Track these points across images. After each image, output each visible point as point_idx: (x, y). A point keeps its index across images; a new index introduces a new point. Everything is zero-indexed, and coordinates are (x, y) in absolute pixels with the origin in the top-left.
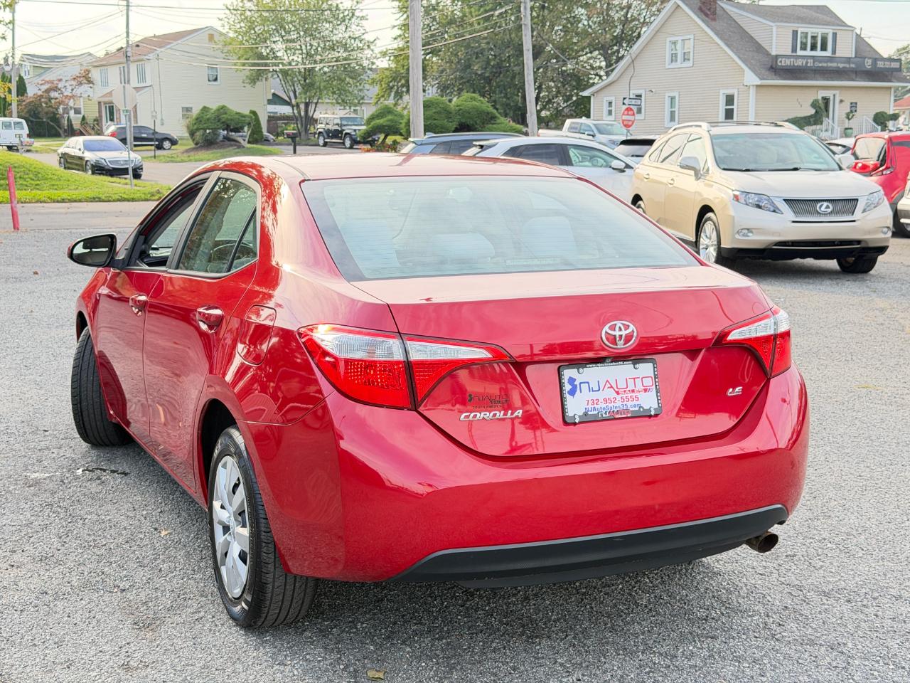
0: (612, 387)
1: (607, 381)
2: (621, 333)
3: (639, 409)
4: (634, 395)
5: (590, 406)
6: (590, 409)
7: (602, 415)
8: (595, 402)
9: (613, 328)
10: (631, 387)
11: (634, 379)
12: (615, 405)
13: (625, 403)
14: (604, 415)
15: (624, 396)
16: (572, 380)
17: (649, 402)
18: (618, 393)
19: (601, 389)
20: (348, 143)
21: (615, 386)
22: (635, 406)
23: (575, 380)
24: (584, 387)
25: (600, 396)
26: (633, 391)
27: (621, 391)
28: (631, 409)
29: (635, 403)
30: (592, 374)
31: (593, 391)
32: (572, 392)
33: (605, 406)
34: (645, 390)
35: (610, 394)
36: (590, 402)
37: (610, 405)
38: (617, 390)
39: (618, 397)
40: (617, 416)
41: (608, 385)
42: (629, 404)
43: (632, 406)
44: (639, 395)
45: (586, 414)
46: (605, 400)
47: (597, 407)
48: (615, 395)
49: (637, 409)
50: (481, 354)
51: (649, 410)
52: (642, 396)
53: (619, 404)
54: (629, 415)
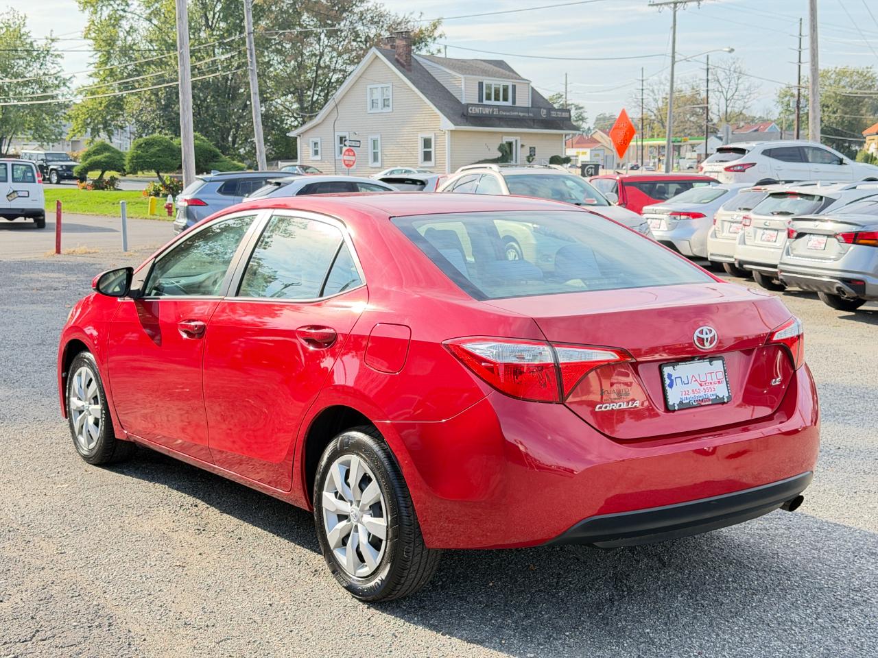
0: (696, 380)
1: (693, 376)
2: (707, 336)
4: (711, 386)
5: (684, 396)
6: (684, 398)
7: (692, 403)
8: (687, 393)
9: (701, 332)
10: (709, 380)
11: (711, 373)
12: (700, 395)
13: (707, 393)
14: (694, 403)
15: (705, 387)
16: (670, 376)
17: (722, 391)
18: (701, 385)
19: (690, 382)
20: (54, 178)
21: (698, 380)
22: (713, 395)
24: (678, 381)
25: (689, 387)
26: (711, 383)
27: (702, 383)
28: (711, 398)
29: (713, 393)
30: (683, 370)
31: (684, 384)
32: (671, 386)
33: (693, 396)
34: (719, 382)
35: (696, 386)
36: (684, 393)
37: (697, 395)
38: (700, 383)
39: (702, 388)
40: (703, 404)
41: (694, 379)
42: (709, 394)
43: (711, 395)
44: (715, 386)
45: (681, 402)
46: (693, 391)
47: (688, 397)
48: (699, 387)
49: (715, 397)
50: (609, 356)
51: (723, 398)
52: (717, 386)
53: (702, 394)
54: (710, 403)
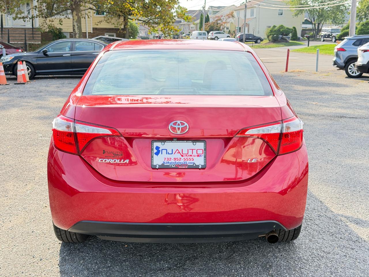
0: (179, 153)
1: (177, 150)
2: (178, 127)
3: (193, 165)
4: (191, 157)
5: (166, 161)
6: (166, 162)
7: (171, 166)
8: (169, 159)
9: (175, 124)
10: (190, 153)
11: (192, 150)
12: (180, 162)
13: (186, 161)
14: (172, 166)
15: (186, 157)
16: (157, 148)
17: (200, 161)
18: (182, 156)
19: (173, 153)
20: (334, 40)
21: (181, 153)
22: (191, 163)
23: (159, 148)
24: (164, 151)
25: (172, 156)
26: (191, 156)
27: (184, 155)
28: (188, 164)
29: (191, 161)
30: (169, 146)
31: (168, 154)
32: (157, 154)
33: (174, 162)
34: (198, 156)
35: (178, 156)
36: (166, 159)
37: (177, 162)
38: (182, 154)
39: (182, 158)
40: (180, 167)
41: (177, 151)
42: (188, 162)
43: (189, 163)
44: (194, 158)
45: (163, 165)
46: (175, 159)
47: (170, 162)
48: (181, 157)
49: (192, 164)
50: (107, 132)
51: (199, 166)
52: (196, 158)
53: (182, 161)
54: (187, 167)
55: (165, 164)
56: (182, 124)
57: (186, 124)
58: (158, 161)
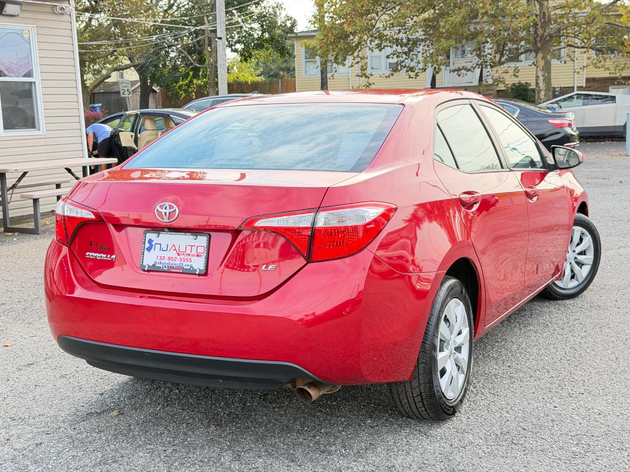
0: (176, 250)
1: (174, 245)
2: (166, 211)
3: (190, 268)
4: (189, 257)
5: (158, 261)
6: (158, 263)
7: (163, 267)
8: (162, 258)
9: (162, 207)
10: (188, 252)
11: (192, 246)
12: (175, 262)
13: (182, 262)
14: (164, 268)
15: (182, 257)
16: (150, 241)
17: (198, 264)
18: (179, 254)
19: (168, 250)
21: (178, 250)
22: (188, 266)
23: (152, 241)
24: (158, 247)
25: (167, 254)
26: (189, 255)
28: (185, 267)
29: (189, 263)
30: (166, 238)
31: (162, 250)
32: (149, 249)
33: (168, 262)
34: (198, 256)
35: (173, 254)
36: (159, 258)
37: (171, 262)
38: (178, 252)
39: (178, 257)
40: (173, 271)
41: (173, 248)
42: (184, 263)
43: (186, 265)
44: (192, 258)
45: (154, 265)
46: (169, 258)
47: (162, 262)
48: (177, 255)
49: (189, 268)
50: (89, 215)
51: (196, 270)
52: (194, 259)
53: (178, 262)
54: (181, 271)
55: (157, 265)
56: (171, 207)
57: (175, 207)
58: (149, 259)
